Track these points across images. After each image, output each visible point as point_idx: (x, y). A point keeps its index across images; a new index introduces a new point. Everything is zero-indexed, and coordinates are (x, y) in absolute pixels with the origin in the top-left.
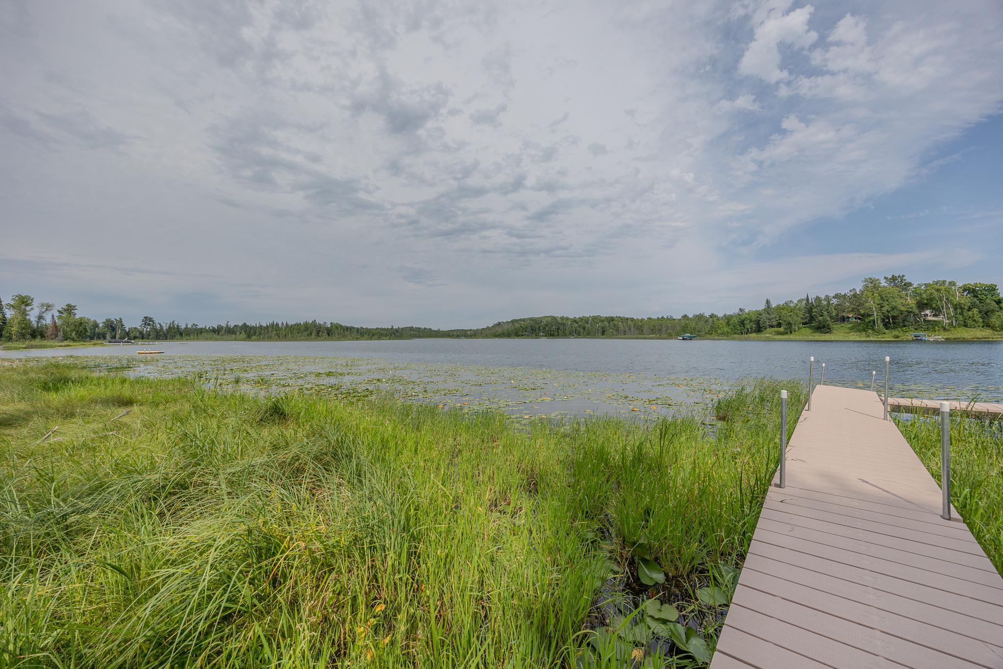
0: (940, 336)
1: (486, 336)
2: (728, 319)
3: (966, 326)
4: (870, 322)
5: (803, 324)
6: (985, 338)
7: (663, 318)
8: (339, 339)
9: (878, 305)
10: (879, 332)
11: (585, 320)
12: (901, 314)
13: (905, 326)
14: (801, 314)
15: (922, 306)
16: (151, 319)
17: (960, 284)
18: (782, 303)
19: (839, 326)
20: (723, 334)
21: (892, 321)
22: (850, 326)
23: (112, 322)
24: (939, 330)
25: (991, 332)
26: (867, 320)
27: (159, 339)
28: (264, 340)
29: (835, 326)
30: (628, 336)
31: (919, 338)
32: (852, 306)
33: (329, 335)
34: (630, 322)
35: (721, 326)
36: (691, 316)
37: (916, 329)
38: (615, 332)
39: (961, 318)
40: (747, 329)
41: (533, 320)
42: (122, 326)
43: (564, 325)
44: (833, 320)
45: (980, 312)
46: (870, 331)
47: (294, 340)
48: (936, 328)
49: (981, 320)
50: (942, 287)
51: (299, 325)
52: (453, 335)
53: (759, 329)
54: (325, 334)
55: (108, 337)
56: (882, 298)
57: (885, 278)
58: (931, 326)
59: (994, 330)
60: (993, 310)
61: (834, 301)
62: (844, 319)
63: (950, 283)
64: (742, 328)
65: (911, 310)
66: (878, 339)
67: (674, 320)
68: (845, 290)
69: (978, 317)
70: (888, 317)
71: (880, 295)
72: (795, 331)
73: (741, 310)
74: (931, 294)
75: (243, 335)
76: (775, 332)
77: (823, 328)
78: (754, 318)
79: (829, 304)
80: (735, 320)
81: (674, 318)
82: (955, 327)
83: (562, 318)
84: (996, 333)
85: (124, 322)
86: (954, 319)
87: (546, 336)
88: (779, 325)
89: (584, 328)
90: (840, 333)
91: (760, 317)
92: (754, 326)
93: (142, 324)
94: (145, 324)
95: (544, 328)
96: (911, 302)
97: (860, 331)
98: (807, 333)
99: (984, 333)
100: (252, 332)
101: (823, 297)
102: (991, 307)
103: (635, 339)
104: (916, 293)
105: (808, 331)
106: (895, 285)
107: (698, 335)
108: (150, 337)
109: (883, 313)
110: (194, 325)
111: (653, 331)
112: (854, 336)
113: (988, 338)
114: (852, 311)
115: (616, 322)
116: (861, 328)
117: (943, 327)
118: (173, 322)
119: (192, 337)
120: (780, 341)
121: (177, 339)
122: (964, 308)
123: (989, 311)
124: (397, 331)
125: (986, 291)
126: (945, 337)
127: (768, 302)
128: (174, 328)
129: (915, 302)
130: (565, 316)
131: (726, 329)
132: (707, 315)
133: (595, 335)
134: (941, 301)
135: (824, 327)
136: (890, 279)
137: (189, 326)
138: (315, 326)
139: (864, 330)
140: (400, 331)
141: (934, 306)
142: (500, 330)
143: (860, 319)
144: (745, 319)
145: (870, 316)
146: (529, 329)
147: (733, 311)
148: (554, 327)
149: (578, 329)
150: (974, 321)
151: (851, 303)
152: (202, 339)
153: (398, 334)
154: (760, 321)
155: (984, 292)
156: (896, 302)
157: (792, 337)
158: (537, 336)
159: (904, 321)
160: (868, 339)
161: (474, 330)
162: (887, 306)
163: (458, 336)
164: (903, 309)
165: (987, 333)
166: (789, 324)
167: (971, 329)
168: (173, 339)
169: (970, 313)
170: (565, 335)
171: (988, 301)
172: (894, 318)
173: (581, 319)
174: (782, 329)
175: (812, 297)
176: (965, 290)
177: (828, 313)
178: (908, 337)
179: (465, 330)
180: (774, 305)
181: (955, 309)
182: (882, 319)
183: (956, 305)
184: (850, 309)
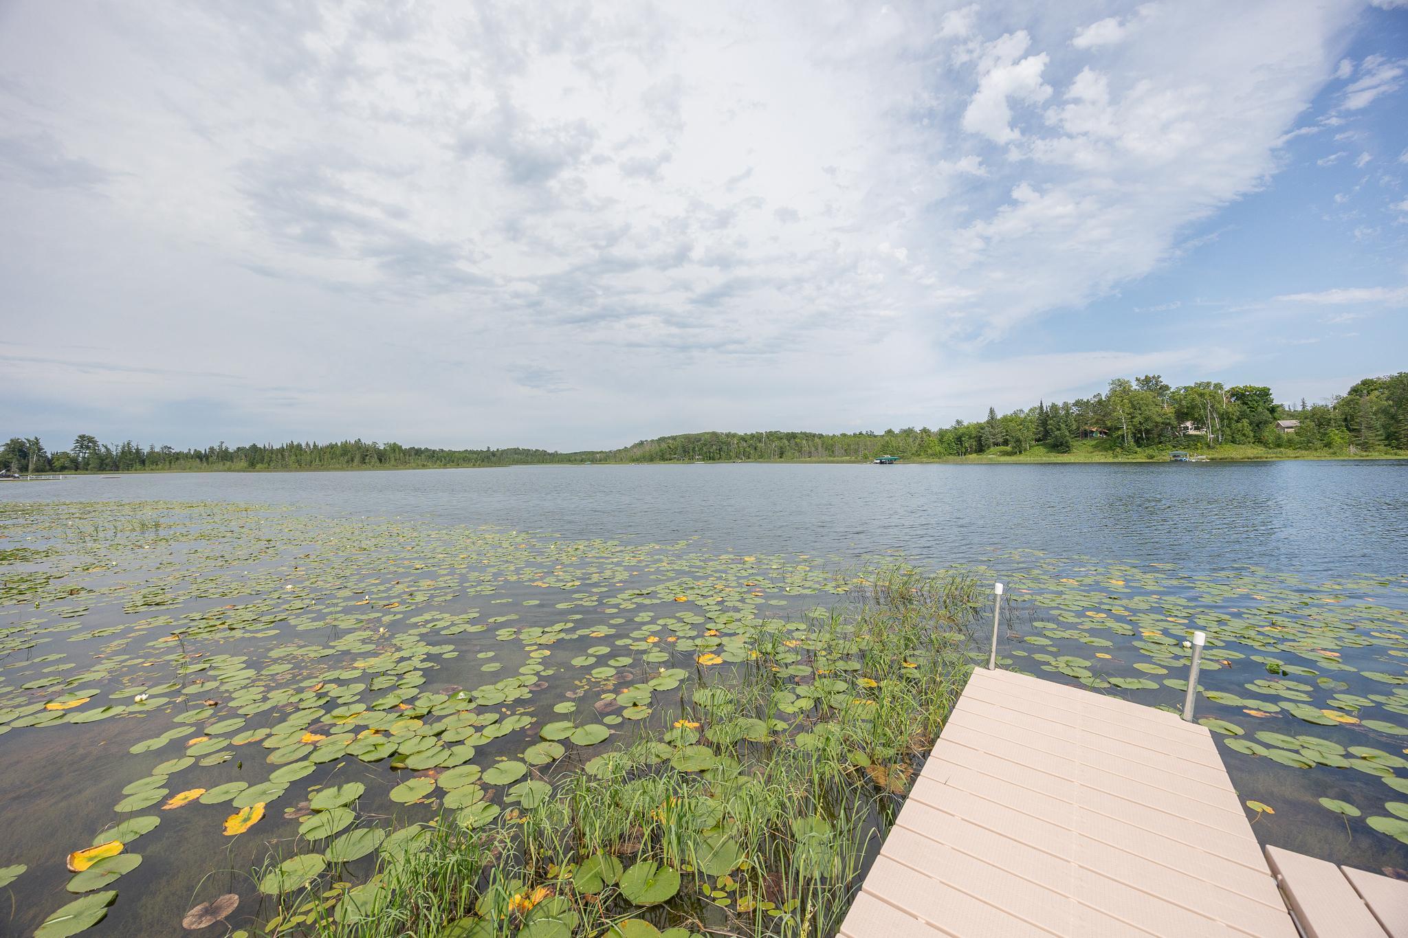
0: (1204, 457)
1: (621, 461)
2: (942, 434)
3: (1233, 442)
4: (1118, 437)
5: (1036, 440)
6: (1258, 458)
7: (860, 433)
8: (395, 467)
9: (1128, 414)
10: (1129, 451)
11: (757, 437)
12: (1157, 426)
13: (1160, 443)
14: (1033, 427)
15: (1182, 416)
16: (91, 440)
17: (1227, 387)
18: (1009, 412)
19: (1080, 443)
20: (934, 455)
21: (1146, 436)
22: (1094, 443)
23: (22, 444)
24: (1202, 448)
25: (1264, 449)
26: (1115, 435)
27: (104, 470)
28: (275, 469)
29: (1075, 443)
30: (813, 459)
31: (1179, 459)
32: (1097, 417)
33: (381, 461)
34: (817, 440)
35: (932, 444)
36: (897, 431)
37: (1174, 447)
38: (797, 454)
39: (1228, 431)
40: (966, 448)
41: (687, 437)
42: (40, 449)
43: (728, 444)
44: (1072, 436)
45: (1251, 424)
46: (1118, 450)
47: (323, 470)
48: (1199, 444)
49: (1252, 434)
50: (1206, 391)
51: (332, 447)
52: (575, 460)
53: (980, 449)
54: (375, 459)
55: (14, 466)
56: (1133, 405)
57: (1137, 380)
58: (1193, 443)
59: (1266, 447)
60: (1266, 421)
61: (1074, 410)
62: (1086, 434)
63: (1216, 385)
64: (959, 446)
65: (1168, 421)
66: (1129, 461)
67: (875, 436)
68: (1087, 396)
69: (1248, 430)
70: (1140, 432)
71: (1131, 402)
72: (1025, 450)
73: (958, 422)
74: (1193, 400)
75: (244, 464)
76: (1001, 452)
77: (1059, 446)
78: (974, 433)
79: (1068, 414)
80: (951, 437)
81: (876, 434)
82: (1221, 444)
83: (728, 435)
84: (1270, 451)
85: (42, 443)
86: (1220, 432)
87: (704, 460)
88: (1006, 443)
89: (755, 449)
90: (1080, 453)
91: (981, 431)
92: (974, 443)
93: (76, 447)
94: (82, 447)
95: (701, 449)
96: (1169, 410)
97: (1106, 450)
98: (1040, 454)
99: (1255, 451)
100: (258, 457)
101: (1061, 405)
102: (1264, 418)
103: (819, 463)
104: (1174, 399)
105: (1042, 450)
106: (1149, 388)
107: (901, 458)
108: (89, 468)
109: (1134, 426)
110: (166, 447)
111: (847, 452)
112: (1099, 457)
113: (1261, 458)
114: (1096, 423)
115: (797, 440)
116: (1108, 446)
117: (1207, 444)
118: (129, 444)
119: (160, 467)
120: (1007, 464)
121: (136, 470)
122: (1232, 419)
123: (1261, 423)
124: (494, 454)
125: (1258, 396)
126: (1209, 457)
127: (992, 411)
128: (130, 452)
129: (1173, 411)
130: (733, 432)
131: (938, 449)
132: (918, 429)
133: (770, 457)
134: (1205, 409)
135: (1062, 444)
136: (1143, 381)
137: (157, 450)
138: (359, 448)
139: (1111, 448)
140: (498, 454)
141: (1196, 416)
142: (638, 452)
143: (1105, 433)
144: (963, 434)
145: (1118, 429)
146: (680, 451)
147: (948, 425)
148: (714, 447)
149: (748, 449)
150: (1244, 435)
151: (1095, 412)
152: (176, 469)
153: (493, 459)
154: (981, 437)
155: (1256, 397)
156: (1149, 410)
157: (1021, 458)
158: (691, 459)
159: (1160, 435)
160: (1116, 460)
161: (606, 452)
162: (1139, 417)
163: (582, 461)
164: (1159, 419)
165: (1259, 451)
166: (1018, 441)
167: (1240, 446)
168: (128, 470)
169: (1240, 425)
170: (729, 458)
171: (1260, 409)
172: (1147, 432)
173: (753, 436)
174: (1009, 448)
175: (1047, 404)
176: (1233, 395)
177: (1067, 425)
178: (1164, 458)
179: (593, 453)
180: (999, 416)
181: (1222, 419)
182: (1133, 433)
183: (1223, 414)
184: (1094, 420)
